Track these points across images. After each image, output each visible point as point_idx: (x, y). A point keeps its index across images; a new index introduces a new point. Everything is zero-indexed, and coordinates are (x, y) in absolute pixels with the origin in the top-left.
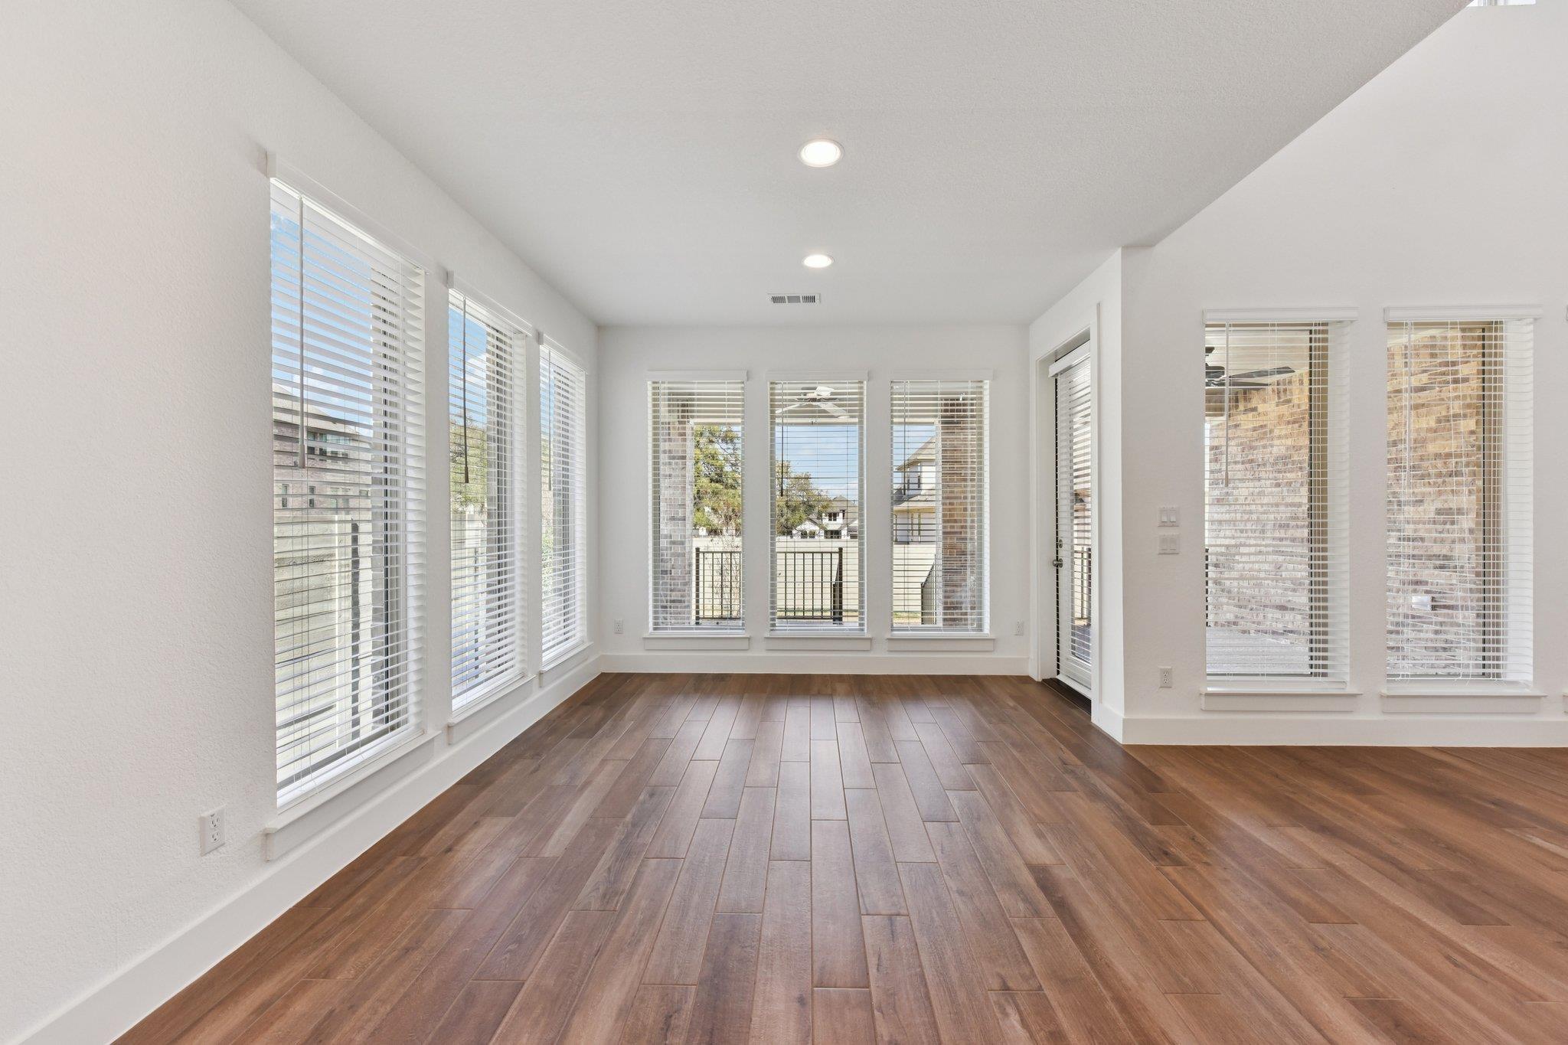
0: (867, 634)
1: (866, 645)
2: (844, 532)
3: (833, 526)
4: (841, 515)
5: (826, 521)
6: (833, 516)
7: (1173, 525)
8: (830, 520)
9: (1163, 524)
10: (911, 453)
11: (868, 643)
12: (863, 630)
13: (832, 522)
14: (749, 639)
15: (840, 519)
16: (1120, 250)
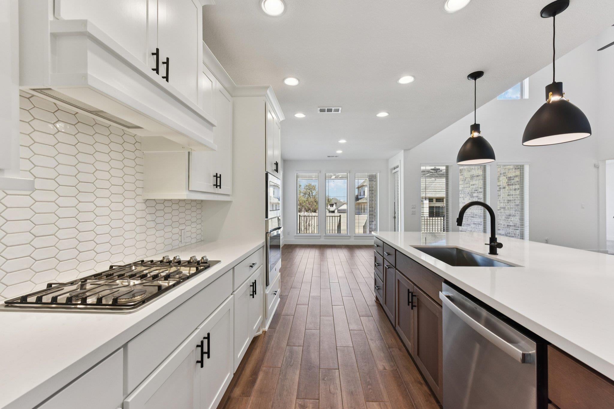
0: (349, 235)
1: (349, 238)
2: (336, 211)
3: (332, 209)
4: (335, 205)
5: (329, 207)
6: (332, 205)
7: (414, 208)
8: (331, 206)
9: (412, 208)
10: (360, 184)
11: (349, 237)
12: (348, 234)
13: (332, 207)
14: (320, 236)
15: (334, 206)
16: (403, 151)
